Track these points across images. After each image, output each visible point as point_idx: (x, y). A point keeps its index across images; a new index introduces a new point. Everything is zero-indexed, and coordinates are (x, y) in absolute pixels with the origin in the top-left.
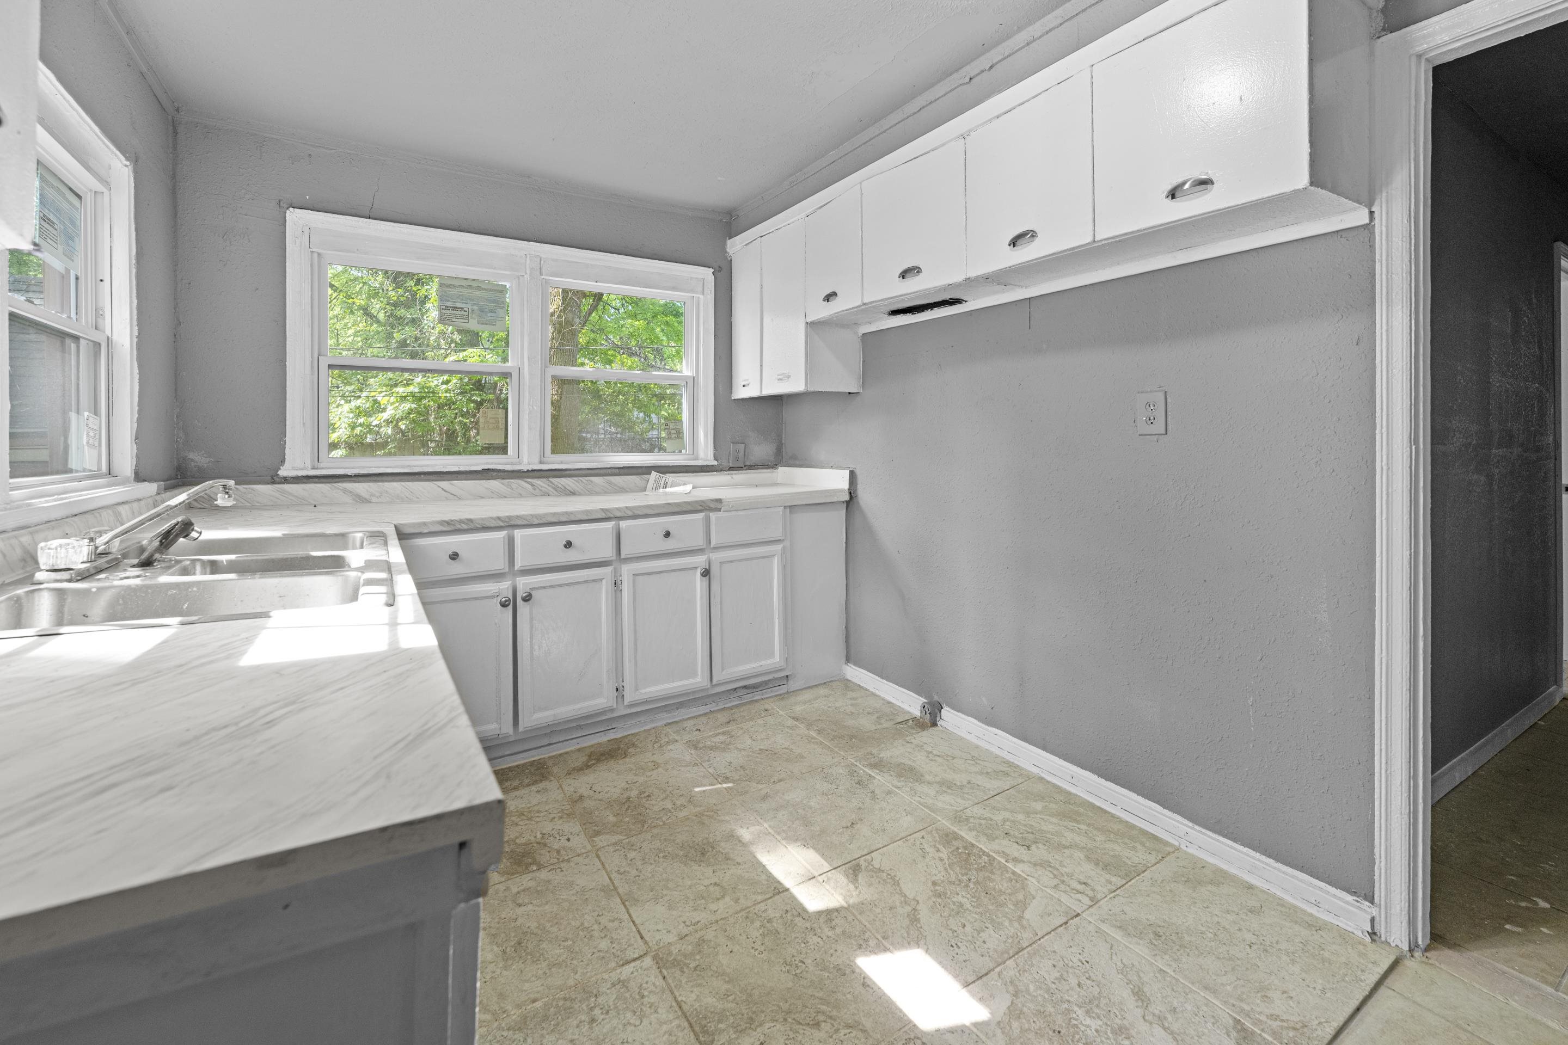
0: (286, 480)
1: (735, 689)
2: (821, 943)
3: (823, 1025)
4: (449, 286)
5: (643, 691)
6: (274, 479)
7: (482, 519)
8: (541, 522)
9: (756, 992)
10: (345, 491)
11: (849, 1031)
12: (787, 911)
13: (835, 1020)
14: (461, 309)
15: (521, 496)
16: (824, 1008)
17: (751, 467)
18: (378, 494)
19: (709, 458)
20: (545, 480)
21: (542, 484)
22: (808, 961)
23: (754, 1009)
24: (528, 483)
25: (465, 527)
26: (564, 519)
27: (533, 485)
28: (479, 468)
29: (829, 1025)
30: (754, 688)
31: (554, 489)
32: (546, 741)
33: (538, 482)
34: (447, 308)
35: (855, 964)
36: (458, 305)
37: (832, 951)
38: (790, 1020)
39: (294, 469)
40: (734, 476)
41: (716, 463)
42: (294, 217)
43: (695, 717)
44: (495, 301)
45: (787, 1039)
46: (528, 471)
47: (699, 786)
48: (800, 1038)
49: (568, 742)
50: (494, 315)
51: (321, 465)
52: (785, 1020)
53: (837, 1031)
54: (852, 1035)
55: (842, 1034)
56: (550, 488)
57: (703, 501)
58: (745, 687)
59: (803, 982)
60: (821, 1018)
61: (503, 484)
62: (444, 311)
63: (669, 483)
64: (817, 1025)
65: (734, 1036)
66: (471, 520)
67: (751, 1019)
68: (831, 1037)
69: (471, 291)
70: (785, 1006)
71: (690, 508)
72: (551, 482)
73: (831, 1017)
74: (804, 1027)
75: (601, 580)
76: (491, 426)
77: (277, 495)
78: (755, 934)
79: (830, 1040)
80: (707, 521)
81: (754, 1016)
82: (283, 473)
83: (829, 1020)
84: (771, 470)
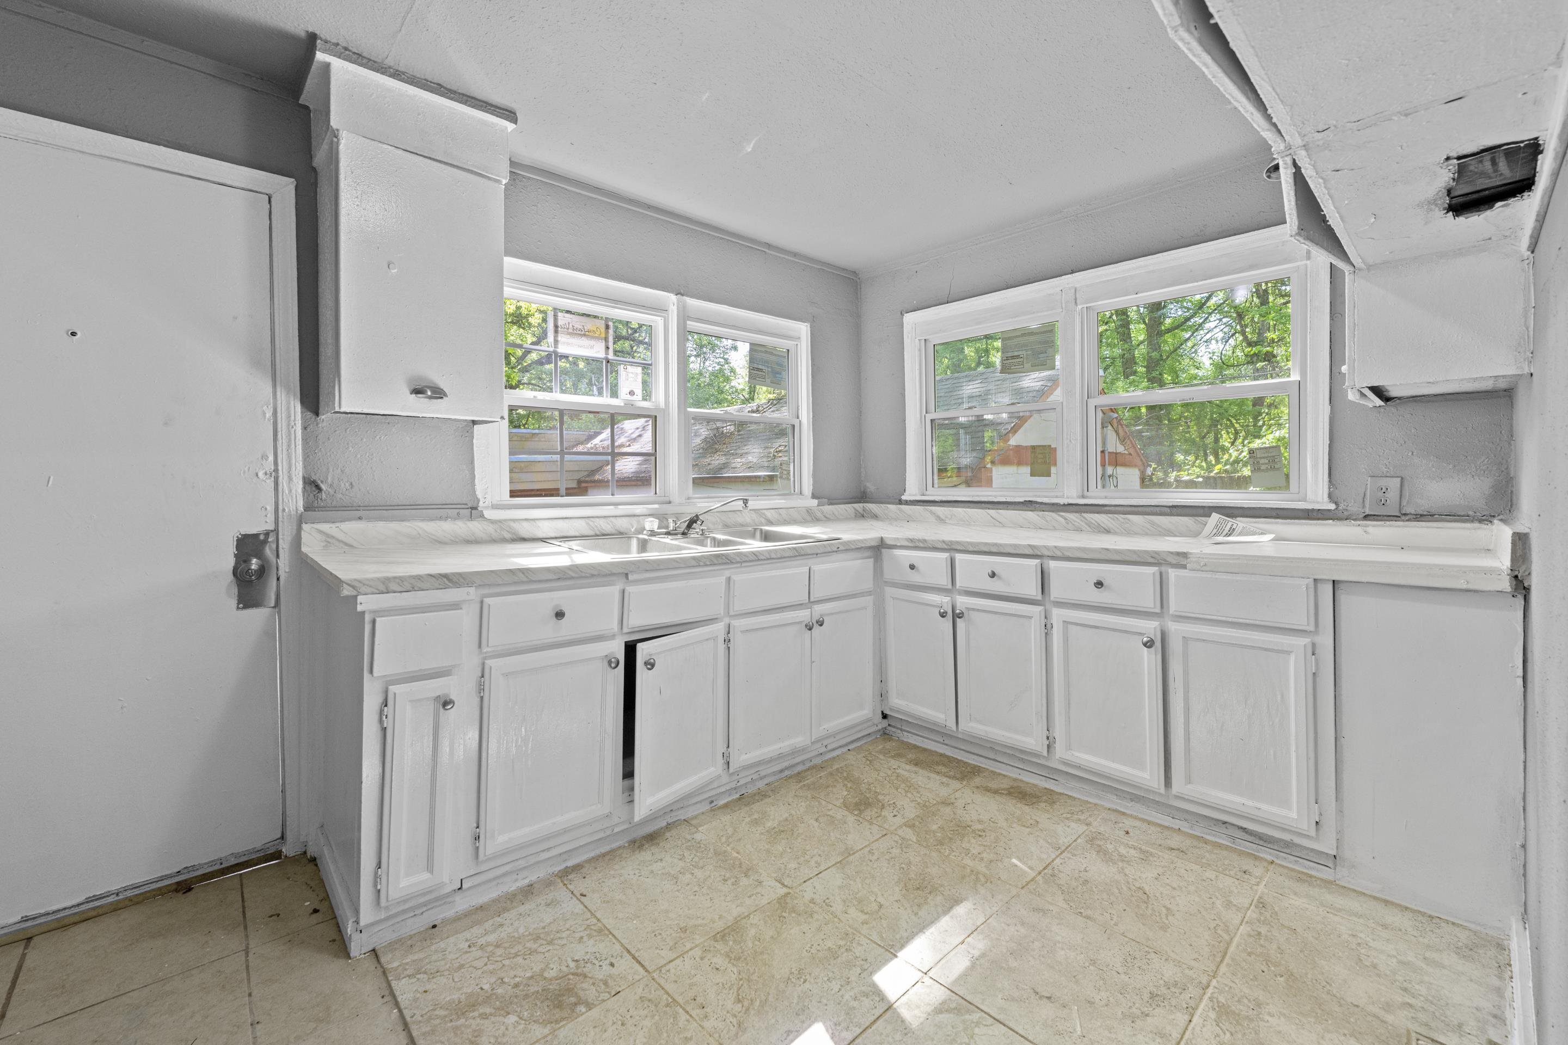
0: (907, 503)
1: (1225, 823)
2: (833, 992)
3: (740, 1005)
4: (1010, 338)
5: (1077, 754)
6: (900, 502)
7: (933, 541)
8: (975, 549)
9: (765, 956)
10: (931, 512)
11: (735, 1024)
12: (866, 960)
13: (745, 1013)
14: (1018, 357)
15: (1055, 529)
16: (757, 1003)
17: (1419, 517)
18: (949, 517)
19: (1320, 499)
20: (1077, 515)
21: (1074, 518)
22: (807, 985)
23: (748, 958)
24: (1062, 516)
25: (922, 545)
26: (994, 550)
27: (1066, 519)
28: (1022, 500)
29: (740, 1010)
30: (1261, 838)
31: (1086, 524)
32: (992, 756)
33: (1071, 516)
34: (1007, 358)
35: (813, 1022)
36: (1016, 354)
37: (825, 1001)
38: (741, 982)
39: (910, 495)
40: (1370, 529)
41: (1332, 506)
42: (909, 318)
43: (1149, 823)
44: (1046, 342)
45: (723, 984)
46: (1064, 505)
47: (1020, 860)
48: (725, 991)
49: (1011, 768)
50: (1046, 355)
51: (928, 493)
52: (741, 979)
53: (735, 1016)
54: (732, 1028)
55: (731, 1020)
56: (1083, 524)
57: (1156, 552)
58: (1244, 830)
59: (782, 986)
60: (746, 1003)
61: (1038, 515)
62: (1005, 362)
63: (1238, 530)
64: (739, 1001)
65: (722, 952)
66: (925, 541)
67: (740, 958)
68: (728, 1012)
69: (1027, 338)
70: (754, 977)
71: (1135, 558)
72: (1084, 518)
73: (748, 1009)
74: (735, 993)
75: (1031, 618)
76: (1039, 461)
77: (898, 512)
78: (829, 944)
79: (725, 1013)
80: (1162, 582)
81: (742, 959)
82: (904, 498)
83: (744, 1009)
84: (1476, 525)
